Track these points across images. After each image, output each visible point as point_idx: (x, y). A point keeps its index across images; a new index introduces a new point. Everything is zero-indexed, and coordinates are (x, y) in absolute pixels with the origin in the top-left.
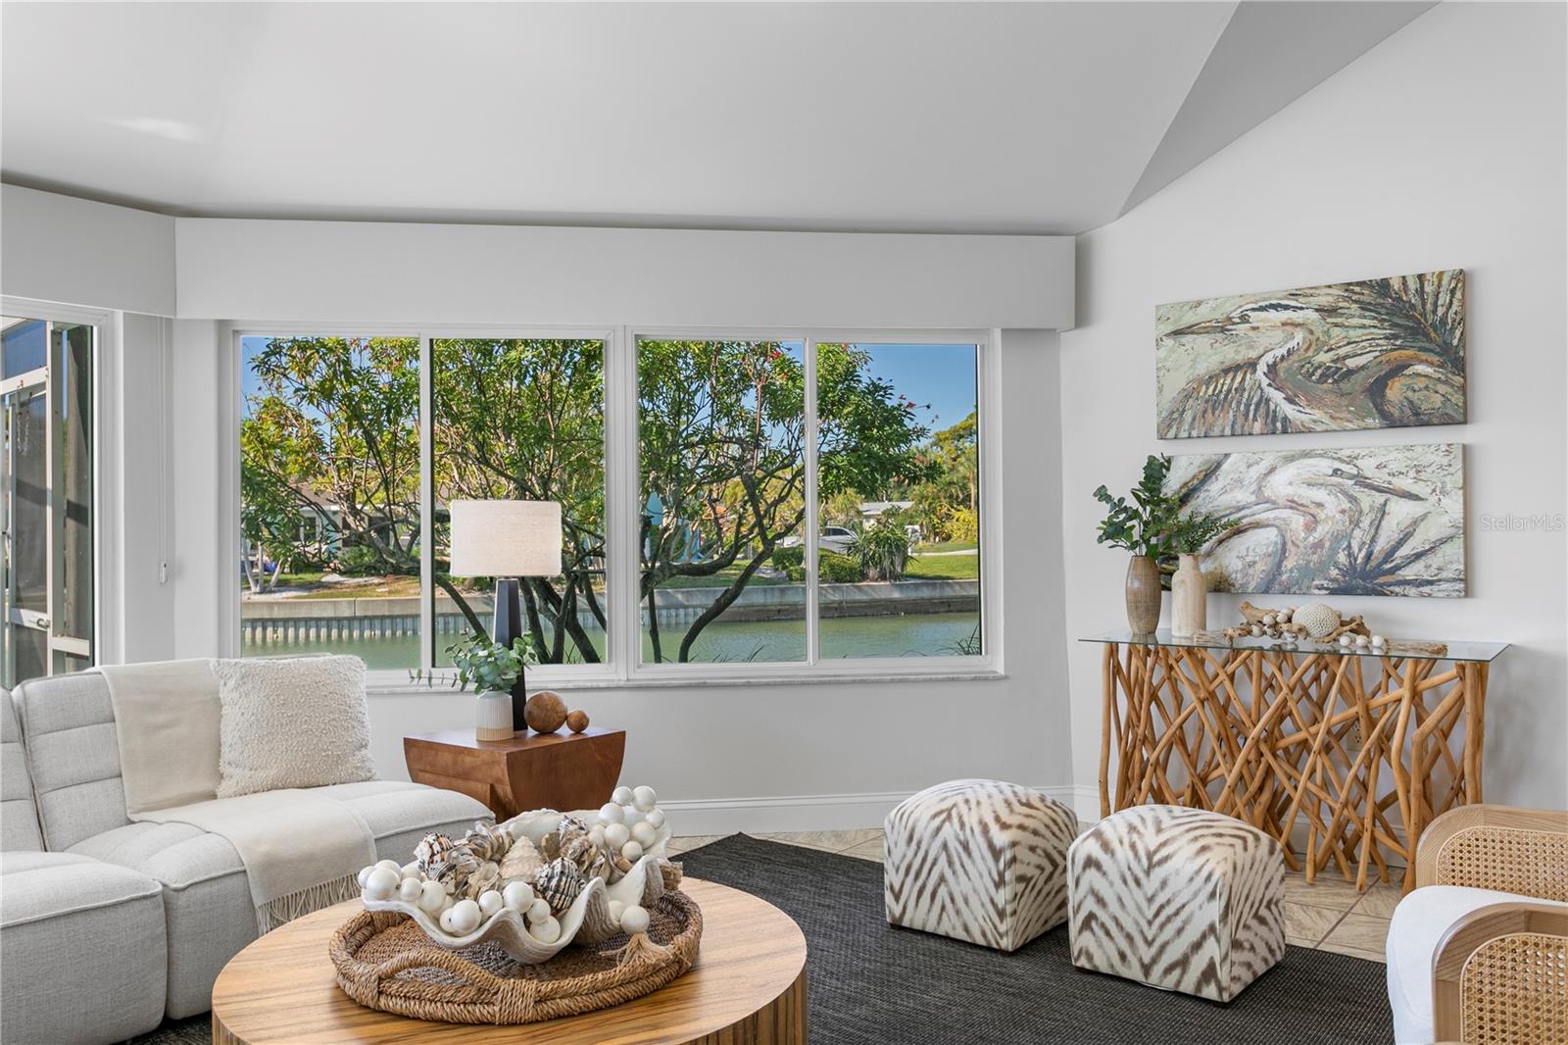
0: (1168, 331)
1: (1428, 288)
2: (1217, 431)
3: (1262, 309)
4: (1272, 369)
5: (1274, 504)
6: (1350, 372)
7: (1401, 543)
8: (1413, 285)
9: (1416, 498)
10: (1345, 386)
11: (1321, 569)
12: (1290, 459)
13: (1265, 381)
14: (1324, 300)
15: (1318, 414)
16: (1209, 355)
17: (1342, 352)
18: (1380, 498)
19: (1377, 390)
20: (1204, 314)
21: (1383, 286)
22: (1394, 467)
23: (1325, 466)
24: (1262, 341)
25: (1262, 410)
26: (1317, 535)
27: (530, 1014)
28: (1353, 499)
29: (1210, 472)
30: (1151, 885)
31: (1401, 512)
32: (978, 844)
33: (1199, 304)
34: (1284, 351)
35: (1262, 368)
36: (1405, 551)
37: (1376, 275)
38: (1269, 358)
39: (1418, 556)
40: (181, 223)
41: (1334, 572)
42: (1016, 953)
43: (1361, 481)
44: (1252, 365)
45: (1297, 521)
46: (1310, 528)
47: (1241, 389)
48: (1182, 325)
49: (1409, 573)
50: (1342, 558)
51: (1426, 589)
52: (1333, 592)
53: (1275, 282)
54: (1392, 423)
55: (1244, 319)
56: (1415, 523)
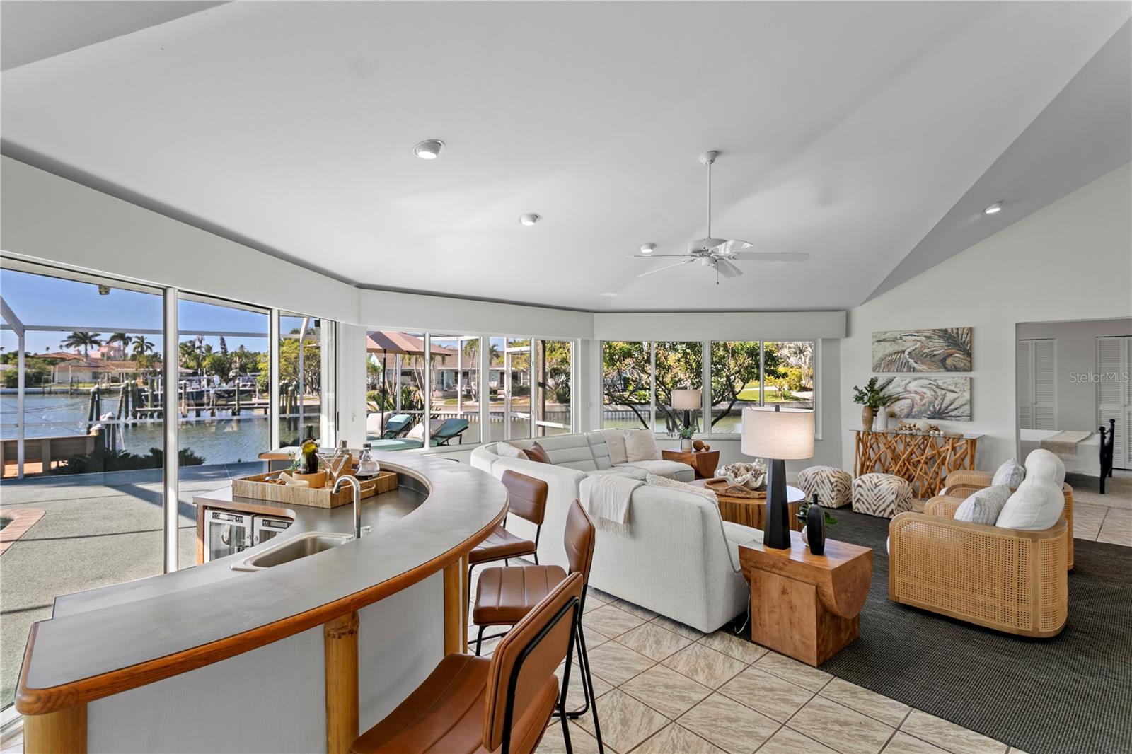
0: (876, 340)
1: (960, 332)
2: (892, 370)
3: (907, 335)
4: (910, 353)
5: (910, 392)
6: (935, 355)
7: (950, 405)
8: (955, 331)
9: (955, 392)
10: (933, 359)
11: (925, 411)
12: (915, 379)
13: (908, 357)
14: (927, 334)
15: (924, 367)
16: (890, 348)
17: (932, 349)
18: (944, 392)
19: (943, 361)
20: (888, 336)
21: (946, 331)
22: (948, 383)
23: (927, 382)
24: (907, 345)
25: (906, 365)
26: (924, 402)
27: (757, 497)
28: (935, 392)
29: (889, 382)
30: (876, 491)
31: (950, 396)
32: (826, 481)
33: (886, 333)
34: (914, 348)
35: (906, 353)
36: (951, 407)
37: (944, 327)
38: (909, 350)
39: (956, 409)
40: (595, 314)
41: (929, 413)
42: (839, 508)
43: (938, 386)
44: (903, 352)
45: (917, 397)
46: (921, 400)
47: (900, 358)
48: (881, 339)
49: (953, 414)
50: (932, 408)
51: (958, 418)
52: (928, 418)
53: (911, 327)
54: (947, 370)
55: (901, 338)
56: (955, 399)
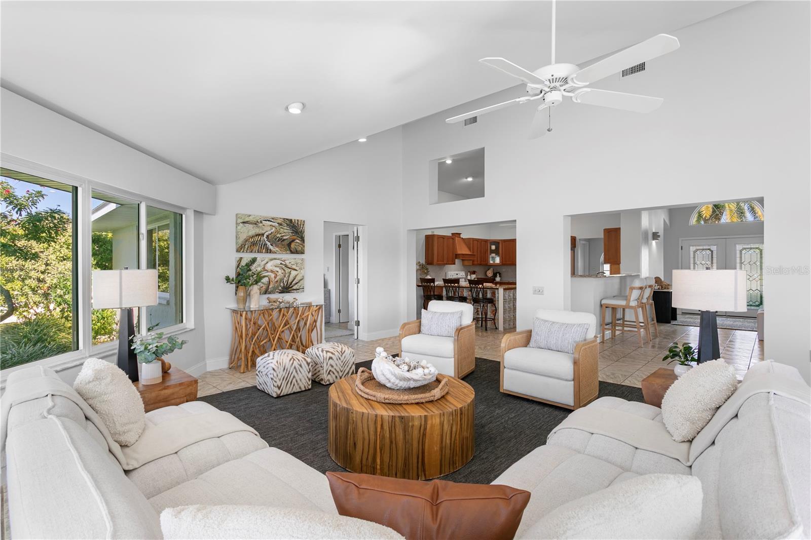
0: (242, 221)
1: (299, 223)
2: (254, 251)
3: (265, 220)
4: (268, 236)
5: (267, 271)
6: (284, 240)
7: (293, 280)
9: (296, 270)
10: (283, 243)
11: (277, 287)
12: (272, 260)
13: (266, 239)
14: (279, 222)
15: (277, 249)
16: (252, 230)
17: (283, 234)
18: (290, 270)
19: (289, 245)
20: (250, 219)
21: (291, 221)
22: (292, 263)
23: (279, 262)
24: (266, 229)
25: (265, 247)
26: (277, 279)
28: (284, 270)
31: (293, 273)
33: (250, 216)
34: (270, 232)
35: (265, 236)
36: (294, 283)
37: (290, 218)
38: (267, 234)
39: (296, 283)
41: (280, 288)
43: (286, 266)
44: (263, 235)
45: (273, 275)
46: (275, 278)
47: (260, 241)
48: (245, 221)
49: (294, 288)
50: (282, 284)
51: (298, 291)
52: (280, 293)
53: (271, 215)
54: (292, 252)
55: (261, 222)
56: (296, 276)
